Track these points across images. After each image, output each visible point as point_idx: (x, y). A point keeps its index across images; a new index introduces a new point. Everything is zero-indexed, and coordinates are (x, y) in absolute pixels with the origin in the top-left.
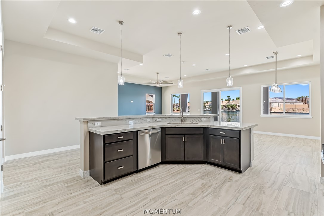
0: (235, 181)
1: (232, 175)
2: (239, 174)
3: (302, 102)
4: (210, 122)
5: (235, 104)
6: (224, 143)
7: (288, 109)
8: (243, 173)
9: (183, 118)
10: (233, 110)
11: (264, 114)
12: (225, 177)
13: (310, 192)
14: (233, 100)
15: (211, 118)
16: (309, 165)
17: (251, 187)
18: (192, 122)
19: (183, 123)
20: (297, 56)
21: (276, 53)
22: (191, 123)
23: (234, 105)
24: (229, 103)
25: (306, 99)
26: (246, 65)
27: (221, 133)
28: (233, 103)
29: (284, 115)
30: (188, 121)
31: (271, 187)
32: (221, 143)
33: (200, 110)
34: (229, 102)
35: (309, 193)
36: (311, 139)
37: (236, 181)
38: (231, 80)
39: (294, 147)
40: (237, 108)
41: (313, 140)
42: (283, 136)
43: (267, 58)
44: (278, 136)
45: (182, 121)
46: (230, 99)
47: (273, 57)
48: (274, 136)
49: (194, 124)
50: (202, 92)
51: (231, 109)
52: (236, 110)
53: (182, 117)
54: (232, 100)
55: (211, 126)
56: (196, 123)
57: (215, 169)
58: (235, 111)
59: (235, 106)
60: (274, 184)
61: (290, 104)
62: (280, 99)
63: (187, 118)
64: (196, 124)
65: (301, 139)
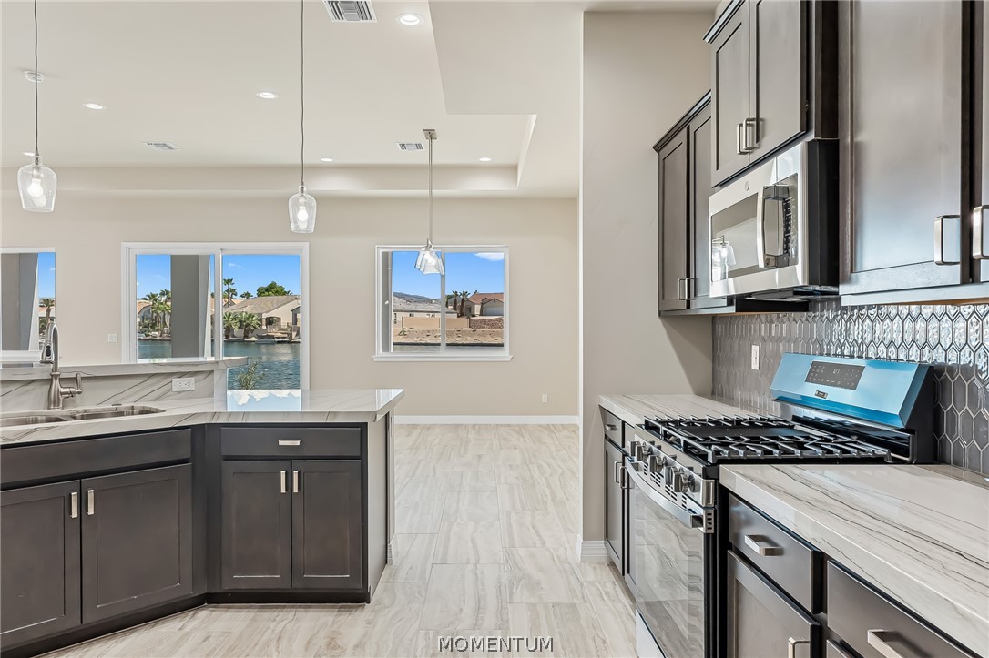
0: (356, 646)
1: (334, 622)
2: (359, 610)
3: (455, 308)
4: (212, 395)
5: (254, 312)
6: (296, 490)
7: (423, 332)
8: (373, 600)
9: (56, 382)
10: (246, 336)
11: (383, 351)
12: (309, 642)
13: (576, 601)
14: (247, 295)
15: (216, 376)
16: (537, 509)
17: (420, 649)
18: (113, 400)
19: (57, 412)
20: (482, 160)
21: (430, 134)
22: (108, 406)
23: (251, 316)
24: (233, 307)
25: (463, 300)
26: (330, 160)
27: (281, 443)
28: (248, 309)
29: (444, 354)
30: (90, 400)
31: (476, 625)
32: (283, 491)
33: (119, 337)
34: (229, 304)
35: (573, 606)
36: (509, 425)
37: (360, 646)
38: (308, 206)
39: (479, 456)
40: (264, 327)
41: (513, 425)
42: (441, 425)
43: (403, 146)
44: (429, 427)
45: (52, 401)
46: (233, 292)
47: (419, 146)
48: (415, 426)
49: (132, 411)
50: (129, 250)
51: (238, 332)
52: (260, 337)
53: (50, 381)
54: (242, 296)
55: (231, 414)
56: (140, 405)
57: (254, 620)
58: (254, 339)
59: (254, 321)
60: (479, 609)
61: (425, 315)
62: (401, 300)
63: (85, 385)
64: (144, 412)
65: (487, 427)
